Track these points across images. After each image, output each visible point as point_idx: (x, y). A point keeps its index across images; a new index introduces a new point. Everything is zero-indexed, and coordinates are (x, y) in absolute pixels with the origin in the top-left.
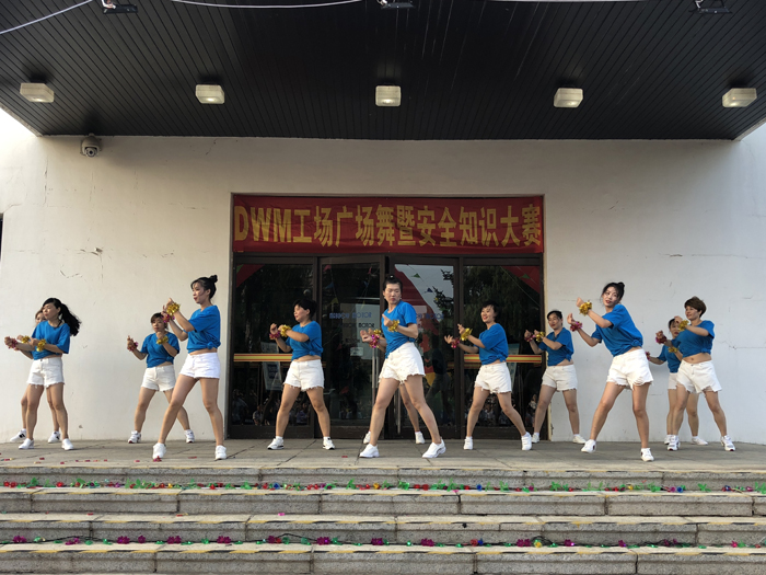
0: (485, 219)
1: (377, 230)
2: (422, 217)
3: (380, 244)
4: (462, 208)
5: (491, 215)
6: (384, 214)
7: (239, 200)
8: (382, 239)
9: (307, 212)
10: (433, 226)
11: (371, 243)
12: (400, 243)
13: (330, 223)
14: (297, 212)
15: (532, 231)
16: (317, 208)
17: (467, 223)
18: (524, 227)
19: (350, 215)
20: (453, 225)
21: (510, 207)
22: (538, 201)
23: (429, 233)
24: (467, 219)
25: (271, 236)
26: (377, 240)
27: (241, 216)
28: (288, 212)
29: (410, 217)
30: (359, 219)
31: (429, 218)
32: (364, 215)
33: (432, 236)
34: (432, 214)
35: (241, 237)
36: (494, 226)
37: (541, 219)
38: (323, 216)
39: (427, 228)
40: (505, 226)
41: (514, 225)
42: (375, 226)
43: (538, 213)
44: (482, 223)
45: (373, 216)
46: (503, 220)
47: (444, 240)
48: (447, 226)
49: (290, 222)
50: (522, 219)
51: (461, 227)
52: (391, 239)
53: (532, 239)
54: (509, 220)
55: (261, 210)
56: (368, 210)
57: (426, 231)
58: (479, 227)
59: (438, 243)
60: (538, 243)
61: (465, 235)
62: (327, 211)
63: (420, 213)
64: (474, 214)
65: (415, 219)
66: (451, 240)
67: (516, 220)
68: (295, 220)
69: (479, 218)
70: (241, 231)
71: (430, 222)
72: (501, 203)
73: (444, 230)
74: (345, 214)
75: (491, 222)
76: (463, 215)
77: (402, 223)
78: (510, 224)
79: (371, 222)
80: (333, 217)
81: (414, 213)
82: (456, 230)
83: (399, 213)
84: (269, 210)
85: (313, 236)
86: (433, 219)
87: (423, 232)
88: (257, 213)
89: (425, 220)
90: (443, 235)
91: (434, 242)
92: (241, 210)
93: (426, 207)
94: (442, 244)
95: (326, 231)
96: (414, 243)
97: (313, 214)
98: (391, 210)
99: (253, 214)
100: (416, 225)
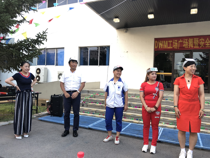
1: (188, 44)
2: (201, 41)
3: (189, 48)
6: (191, 41)
7: (156, 39)
8: (190, 46)
9: (171, 41)
11: (187, 47)
12: (195, 47)
13: (177, 43)
14: (169, 41)
19: (182, 41)
23: (203, 44)
25: (163, 47)
26: (188, 47)
28: (167, 41)
30: (184, 42)
31: (203, 41)
32: (185, 41)
33: (203, 45)
34: (204, 40)
35: (156, 47)
38: (175, 42)
39: (202, 43)
45: (188, 41)
47: (207, 46)
49: (167, 44)
52: (192, 46)
55: (161, 41)
56: (186, 40)
57: (202, 44)
59: (205, 47)
63: (200, 40)
65: (199, 41)
66: (209, 46)
68: (169, 43)
70: (156, 46)
73: (207, 43)
77: (196, 42)
79: (187, 42)
80: (178, 42)
81: (199, 40)
83: (195, 40)
84: (163, 41)
85: (173, 47)
88: (160, 42)
89: (202, 41)
90: (206, 45)
91: (204, 47)
92: (156, 42)
93: (202, 38)
94: (206, 47)
95: (176, 45)
96: (198, 47)
97: (173, 41)
98: (193, 39)
99: (159, 42)
100: (199, 43)
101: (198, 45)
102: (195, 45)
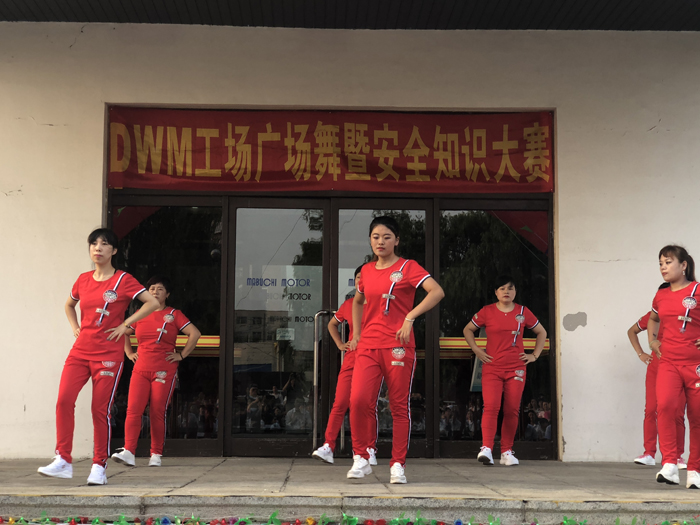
0: (470, 144)
1: (314, 157)
2: (380, 140)
3: (319, 177)
4: (438, 129)
5: (479, 139)
6: (325, 134)
7: (117, 114)
8: (323, 170)
9: (215, 133)
10: (396, 154)
11: (307, 176)
12: (348, 177)
13: (248, 148)
14: (201, 132)
15: (538, 161)
16: (230, 125)
17: (445, 149)
18: (526, 154)
19: (276, 137)
20: (425, 151)
21: (506, 127)
22: (546, 118)
23: (391, 162)
24: (445, 144)
25: (164, 164)
26: (314, 172)
27: (120, 137)
28: (187, 133)
29: (363, 140)
30: (289, 142)
31: (390, 141)
32: (296, 136)
33: (395, 168)
34: (394, 135)
35: (119, 166)
36: (482, 154)
37: (551, 144)
38: (237, 137)
39: (387, 156)
40: (499, 154)
41: (511, 152)
42: (312, 152)
43: (547, 135)
44: (465, 149)
45: (310, 138)
46: (496, 146)
47: (412, 172)
48: (416, 154)
49: (189, 146)
50: (523, 143)
51: (437, 155)
52: (335, 171)
53: (537, 173)
54: (505, 145)
55: (148, 129)
56: (302, 129)
57: (386, 160)
58: (462, 156)
59: (402, 178)
60: (547, 178)
61: (442, 166)
62: (243, 130)
63: (378, 134)
64: (454, 137)
65: (371, 142)
66: (422, 172)
67: (514, 145)
68: (198, 148)
69: (462, 141)
70: (120, 156)
71: (391, 146)
72: (493, 121)
73: (411, 159)
74: (268, 136)
75: (479, 148)
76: (439, 138)
77: (352, 149)
78: (506, 151)
79: (307, 147)
80: (251, 139)
81: (369, 134)
82: (429, 159)
83: (347, 134)
84: (160, 130)
85: (223, 169)
86: (396, 143)
87: (382, 160)
88: (142, 132)
89: (385, 143)
90: (410, 166)
91: (396, 176)
92: (120, 129)
93: (386, 125)
94: (410, 179)
95: (241, 159)
96: (368, 178)
97: (223, 134)
98: (336, 129)
99: (137, 134)
100: (371, 151)
101: (364, 163)
102: (351, 163)
